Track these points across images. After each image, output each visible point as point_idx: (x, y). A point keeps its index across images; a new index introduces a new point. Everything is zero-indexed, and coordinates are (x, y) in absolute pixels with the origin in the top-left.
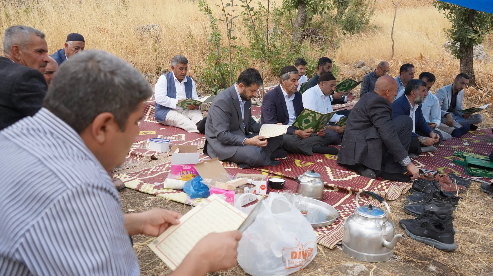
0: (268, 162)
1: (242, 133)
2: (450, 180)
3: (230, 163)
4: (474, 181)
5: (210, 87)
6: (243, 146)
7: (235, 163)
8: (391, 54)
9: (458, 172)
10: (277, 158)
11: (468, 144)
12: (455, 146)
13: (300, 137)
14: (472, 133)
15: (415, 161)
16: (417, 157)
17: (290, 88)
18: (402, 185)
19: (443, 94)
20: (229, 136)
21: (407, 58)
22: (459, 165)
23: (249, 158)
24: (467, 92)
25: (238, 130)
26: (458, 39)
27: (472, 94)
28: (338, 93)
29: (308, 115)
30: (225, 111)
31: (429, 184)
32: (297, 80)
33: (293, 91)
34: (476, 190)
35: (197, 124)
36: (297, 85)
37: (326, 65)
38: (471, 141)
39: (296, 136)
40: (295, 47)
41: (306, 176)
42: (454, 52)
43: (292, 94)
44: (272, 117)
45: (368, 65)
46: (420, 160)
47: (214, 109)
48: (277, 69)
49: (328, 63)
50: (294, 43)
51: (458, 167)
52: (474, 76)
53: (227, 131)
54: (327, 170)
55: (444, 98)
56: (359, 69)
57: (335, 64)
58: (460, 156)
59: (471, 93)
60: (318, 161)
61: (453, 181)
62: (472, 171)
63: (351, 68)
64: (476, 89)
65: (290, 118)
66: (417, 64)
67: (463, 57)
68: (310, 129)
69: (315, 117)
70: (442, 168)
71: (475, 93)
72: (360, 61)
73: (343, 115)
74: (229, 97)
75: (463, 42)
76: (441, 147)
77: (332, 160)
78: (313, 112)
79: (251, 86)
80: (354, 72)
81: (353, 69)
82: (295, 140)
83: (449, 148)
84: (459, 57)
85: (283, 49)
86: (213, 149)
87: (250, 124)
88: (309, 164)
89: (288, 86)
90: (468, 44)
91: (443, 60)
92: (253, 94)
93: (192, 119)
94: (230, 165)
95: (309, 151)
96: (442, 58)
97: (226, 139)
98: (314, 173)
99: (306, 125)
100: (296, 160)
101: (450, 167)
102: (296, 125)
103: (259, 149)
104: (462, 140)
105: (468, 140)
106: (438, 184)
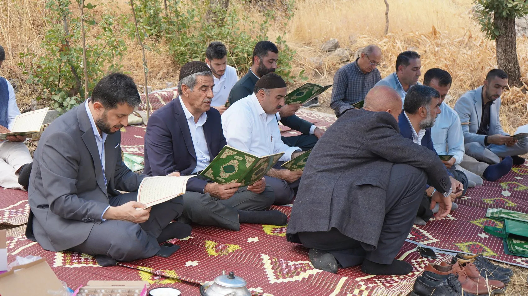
0: (153, 249)
1: (102, 195)
2: (477, 272)
3: (79, 255)
4: (518, 267)
5: (50, 92)
6: (102, 222)
7: (90, 255)
8: (385, 27)
9: (493, 250)
10: (172, 238)
11: (509, 194)
12: (488, 198)
13: (216, 197)
14: (516, 171)
15: (421, 230)
16: (425, 223)
17: (197, 103)
18: (396, 284)
19: (468, 106)
20: (76, 203)
21: (411, 34)
22: (494, 237)
23: (114, 246)
24: (508, 97)
25: (94, 189)
26: (491, 6)
27: (517, 99)
28: (290, 106)
29: (231, 158)
30: (66, 155)
31: (442, 284)
32: (210, 88)
33: (204, 108)
34: (520, 286)
35: (18, 172)
36: (211, 96)
37: (267, 56)
38: (514, 187)
39: (208, 196)
40: (214, 13)
41: (218, 285)
42: (486, 27)
43: (202, 114)
44: (164, 160)
45: (346, 48)
46: (429, 228)
47: (44, 152)
48: (182, 54)
49: (270, 53)
50: (213, 6)
51: (493, 241)
52: (519, 69)
53: (71, 194)
54: (263, 262)
55: (470, 114)
56: (330, 54)
57: (286, 46)
58: (496, 219)
59: (514, 98)
60: (250, 240)
61: (483, 274)
62: (514, 248)
63: (315, 52)
64: (522, 90)
65: (198, 159)
66: (428, 46)
67: (500, 35)
68: (234, 183)
69: (244, 161)
70: (467, 244)
71: (521, 99)
72: (331, 39)
73: (298, 148)
74: (74, 127)
75: (500, 11)
76: (465, 201)
77: (275, 237)
78: (241, 154)
79: (116, 108)
80: (321, 60)
81: (320, 53)
82: (205, 203)
83: (478, 203)
84: (494, 37)
85: (193, 17)
86: (44, 229)
87: (120, 176)
88: (232, 248)
89: (194, 100)
90: (507, 14)
91: (470, 37)
92: (122, 123)
93: (9, 160)
94: (79, 259)
95: (234, 222)
96: (468, 34)
97: (69, 209)
98: (234, 278)
99: (227, 175)
100: (207, 242)
101: (480, 242)
102: (210, 174)
103: (134, 228)
104: (500, 186)
105: (509, 185)
106: (457, 281)
